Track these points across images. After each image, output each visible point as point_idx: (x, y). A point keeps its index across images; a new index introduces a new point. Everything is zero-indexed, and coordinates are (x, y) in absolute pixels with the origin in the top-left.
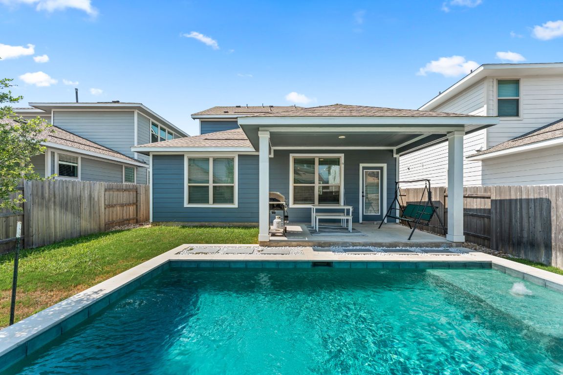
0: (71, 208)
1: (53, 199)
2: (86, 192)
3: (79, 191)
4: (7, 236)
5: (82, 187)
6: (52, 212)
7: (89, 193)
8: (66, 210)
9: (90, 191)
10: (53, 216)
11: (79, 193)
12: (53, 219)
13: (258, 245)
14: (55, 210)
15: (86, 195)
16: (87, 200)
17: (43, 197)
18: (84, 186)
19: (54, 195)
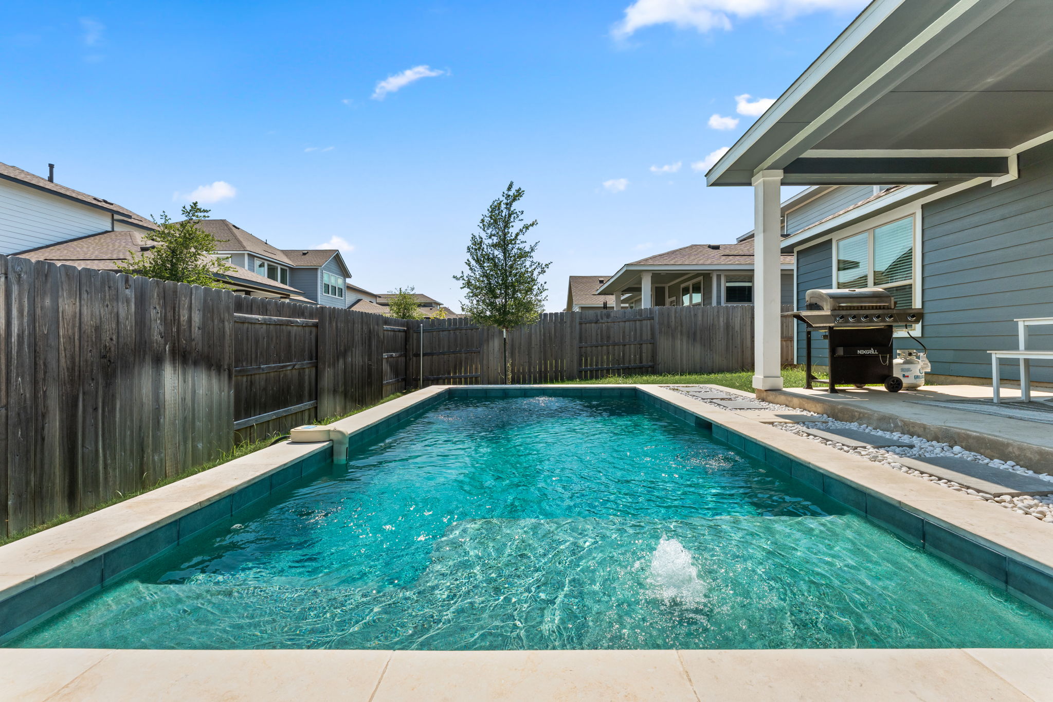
0: (701, 338)
1: (679, 328)
2: (721, 319)
3: (712, 318)
4: (641, 362)
5: (716, 313)
6: (678, 342)
7: (725, 321)
8: (695, 340)
9: (728, 319)
10: (679, 346)
11: (712, 321)
12: (679, 350)
13: (753, 396)
14: (681, 340)
15: (722, 324)
16: (722, 329)
17: (669, 326)
18: (718, 312)
19: (681, 324)
